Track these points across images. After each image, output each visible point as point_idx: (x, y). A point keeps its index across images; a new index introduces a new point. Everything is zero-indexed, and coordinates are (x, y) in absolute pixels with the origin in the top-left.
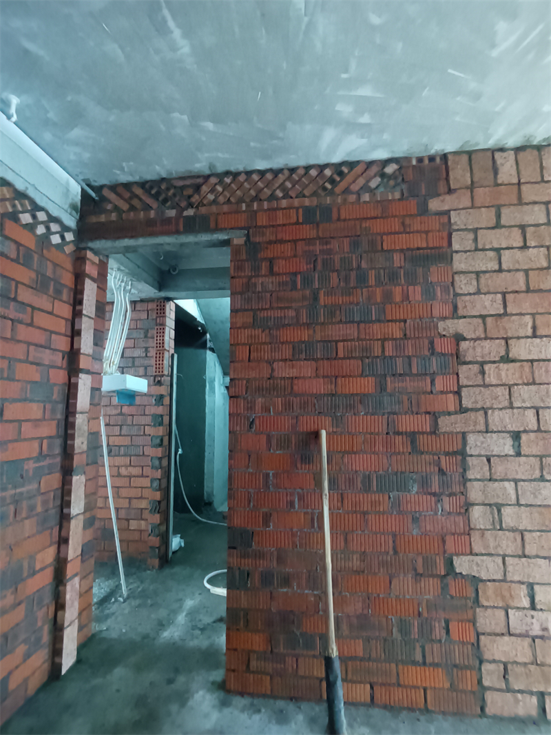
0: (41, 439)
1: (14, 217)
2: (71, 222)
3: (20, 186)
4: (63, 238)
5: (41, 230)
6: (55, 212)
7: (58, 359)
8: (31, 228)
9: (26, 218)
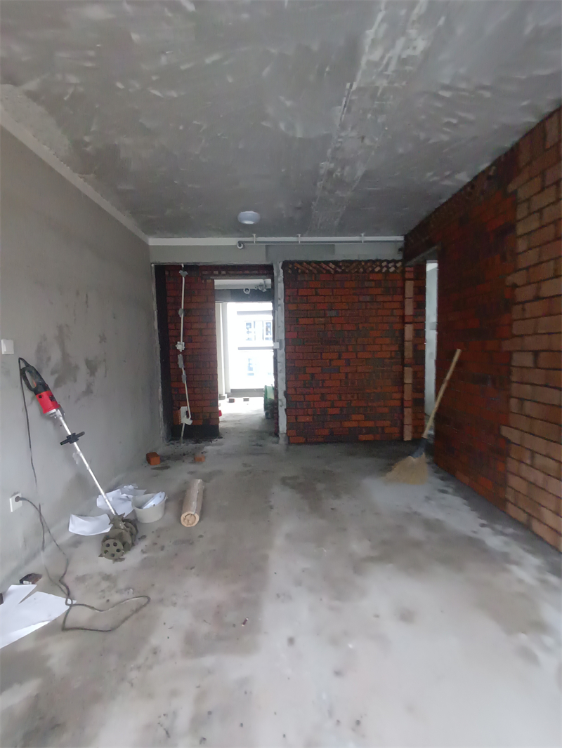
0: (391, 351)
1: (373, 271)
2: (399, 257)
3: (373, 258)
4: (395, 267)
5: (384, 270)
6: (390, 259)
7: (397, 319)
8: (380, 271)
9: (377, 269)
